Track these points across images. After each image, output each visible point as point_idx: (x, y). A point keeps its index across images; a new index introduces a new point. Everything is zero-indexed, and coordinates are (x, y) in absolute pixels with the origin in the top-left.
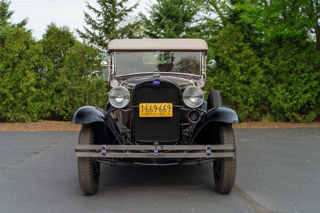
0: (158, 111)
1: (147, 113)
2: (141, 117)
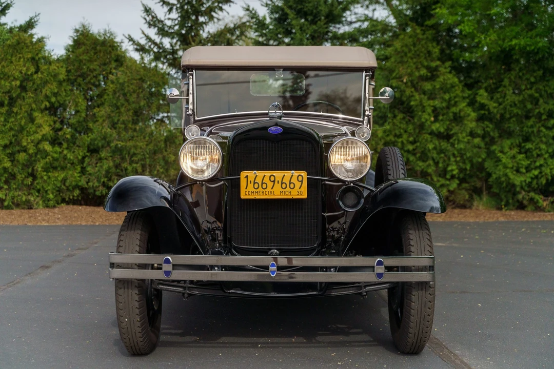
0: (278, 187)
1: (256, 190)
2: (244, 199)
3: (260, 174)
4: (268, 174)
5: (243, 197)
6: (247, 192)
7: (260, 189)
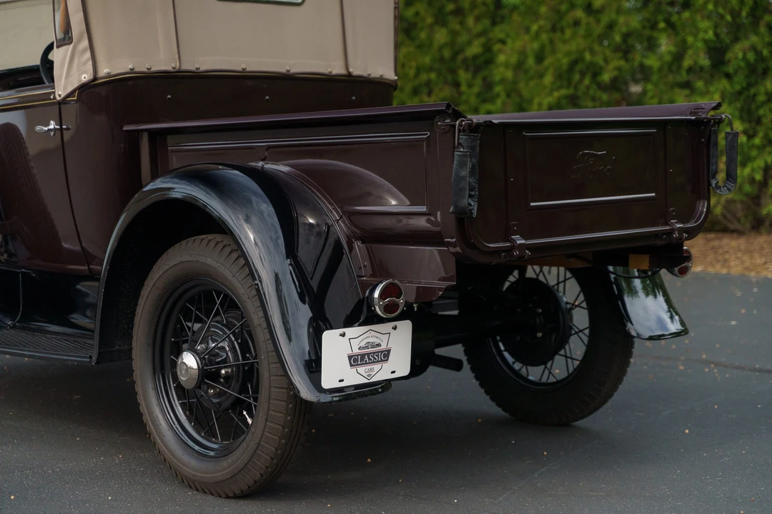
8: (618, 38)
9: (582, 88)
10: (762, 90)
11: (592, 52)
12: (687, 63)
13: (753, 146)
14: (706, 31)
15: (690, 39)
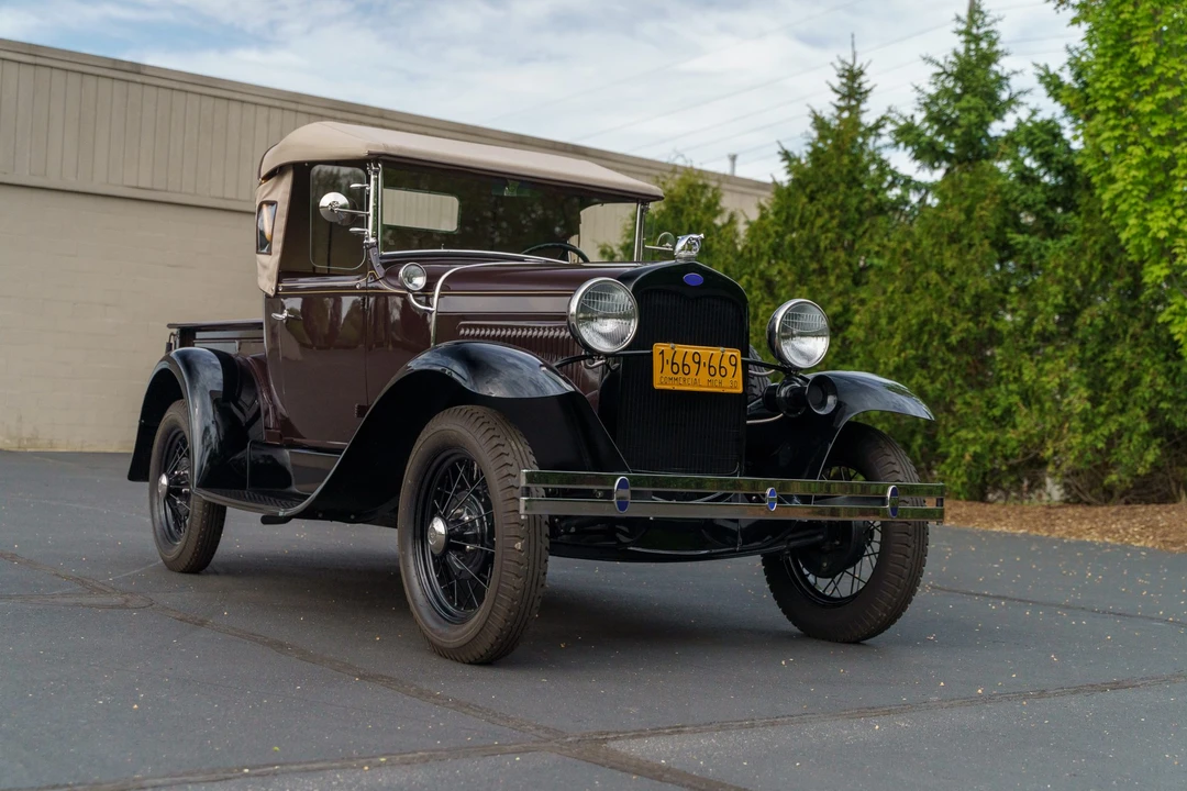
0: (704, 371)
1: (676, 376)
2: (658, 390)
3: (681, 349)
4: (691, 349)
5: (657, 386)
6: (662, 379)
7: (681, 375)
8: (968, 300)
9: (931, 350)
10: (1110, 357)
11: (941, 313)
12: (1036, 328)
13: (1099, 413)
14: (1056, 296)
15: (1041, 304)
